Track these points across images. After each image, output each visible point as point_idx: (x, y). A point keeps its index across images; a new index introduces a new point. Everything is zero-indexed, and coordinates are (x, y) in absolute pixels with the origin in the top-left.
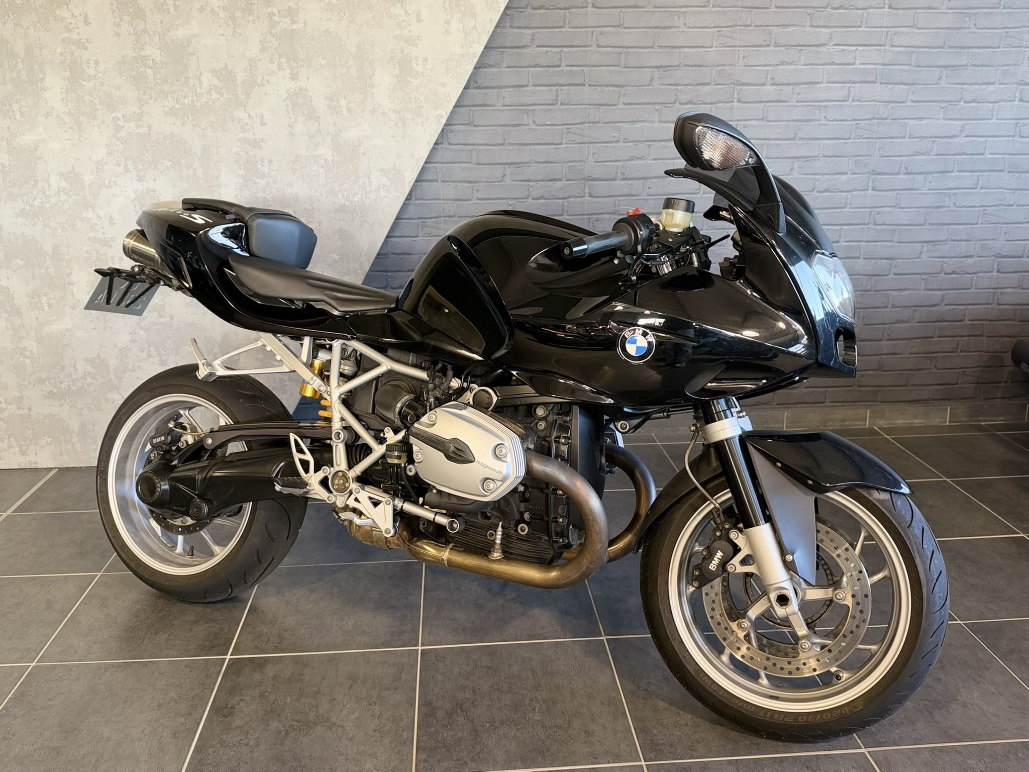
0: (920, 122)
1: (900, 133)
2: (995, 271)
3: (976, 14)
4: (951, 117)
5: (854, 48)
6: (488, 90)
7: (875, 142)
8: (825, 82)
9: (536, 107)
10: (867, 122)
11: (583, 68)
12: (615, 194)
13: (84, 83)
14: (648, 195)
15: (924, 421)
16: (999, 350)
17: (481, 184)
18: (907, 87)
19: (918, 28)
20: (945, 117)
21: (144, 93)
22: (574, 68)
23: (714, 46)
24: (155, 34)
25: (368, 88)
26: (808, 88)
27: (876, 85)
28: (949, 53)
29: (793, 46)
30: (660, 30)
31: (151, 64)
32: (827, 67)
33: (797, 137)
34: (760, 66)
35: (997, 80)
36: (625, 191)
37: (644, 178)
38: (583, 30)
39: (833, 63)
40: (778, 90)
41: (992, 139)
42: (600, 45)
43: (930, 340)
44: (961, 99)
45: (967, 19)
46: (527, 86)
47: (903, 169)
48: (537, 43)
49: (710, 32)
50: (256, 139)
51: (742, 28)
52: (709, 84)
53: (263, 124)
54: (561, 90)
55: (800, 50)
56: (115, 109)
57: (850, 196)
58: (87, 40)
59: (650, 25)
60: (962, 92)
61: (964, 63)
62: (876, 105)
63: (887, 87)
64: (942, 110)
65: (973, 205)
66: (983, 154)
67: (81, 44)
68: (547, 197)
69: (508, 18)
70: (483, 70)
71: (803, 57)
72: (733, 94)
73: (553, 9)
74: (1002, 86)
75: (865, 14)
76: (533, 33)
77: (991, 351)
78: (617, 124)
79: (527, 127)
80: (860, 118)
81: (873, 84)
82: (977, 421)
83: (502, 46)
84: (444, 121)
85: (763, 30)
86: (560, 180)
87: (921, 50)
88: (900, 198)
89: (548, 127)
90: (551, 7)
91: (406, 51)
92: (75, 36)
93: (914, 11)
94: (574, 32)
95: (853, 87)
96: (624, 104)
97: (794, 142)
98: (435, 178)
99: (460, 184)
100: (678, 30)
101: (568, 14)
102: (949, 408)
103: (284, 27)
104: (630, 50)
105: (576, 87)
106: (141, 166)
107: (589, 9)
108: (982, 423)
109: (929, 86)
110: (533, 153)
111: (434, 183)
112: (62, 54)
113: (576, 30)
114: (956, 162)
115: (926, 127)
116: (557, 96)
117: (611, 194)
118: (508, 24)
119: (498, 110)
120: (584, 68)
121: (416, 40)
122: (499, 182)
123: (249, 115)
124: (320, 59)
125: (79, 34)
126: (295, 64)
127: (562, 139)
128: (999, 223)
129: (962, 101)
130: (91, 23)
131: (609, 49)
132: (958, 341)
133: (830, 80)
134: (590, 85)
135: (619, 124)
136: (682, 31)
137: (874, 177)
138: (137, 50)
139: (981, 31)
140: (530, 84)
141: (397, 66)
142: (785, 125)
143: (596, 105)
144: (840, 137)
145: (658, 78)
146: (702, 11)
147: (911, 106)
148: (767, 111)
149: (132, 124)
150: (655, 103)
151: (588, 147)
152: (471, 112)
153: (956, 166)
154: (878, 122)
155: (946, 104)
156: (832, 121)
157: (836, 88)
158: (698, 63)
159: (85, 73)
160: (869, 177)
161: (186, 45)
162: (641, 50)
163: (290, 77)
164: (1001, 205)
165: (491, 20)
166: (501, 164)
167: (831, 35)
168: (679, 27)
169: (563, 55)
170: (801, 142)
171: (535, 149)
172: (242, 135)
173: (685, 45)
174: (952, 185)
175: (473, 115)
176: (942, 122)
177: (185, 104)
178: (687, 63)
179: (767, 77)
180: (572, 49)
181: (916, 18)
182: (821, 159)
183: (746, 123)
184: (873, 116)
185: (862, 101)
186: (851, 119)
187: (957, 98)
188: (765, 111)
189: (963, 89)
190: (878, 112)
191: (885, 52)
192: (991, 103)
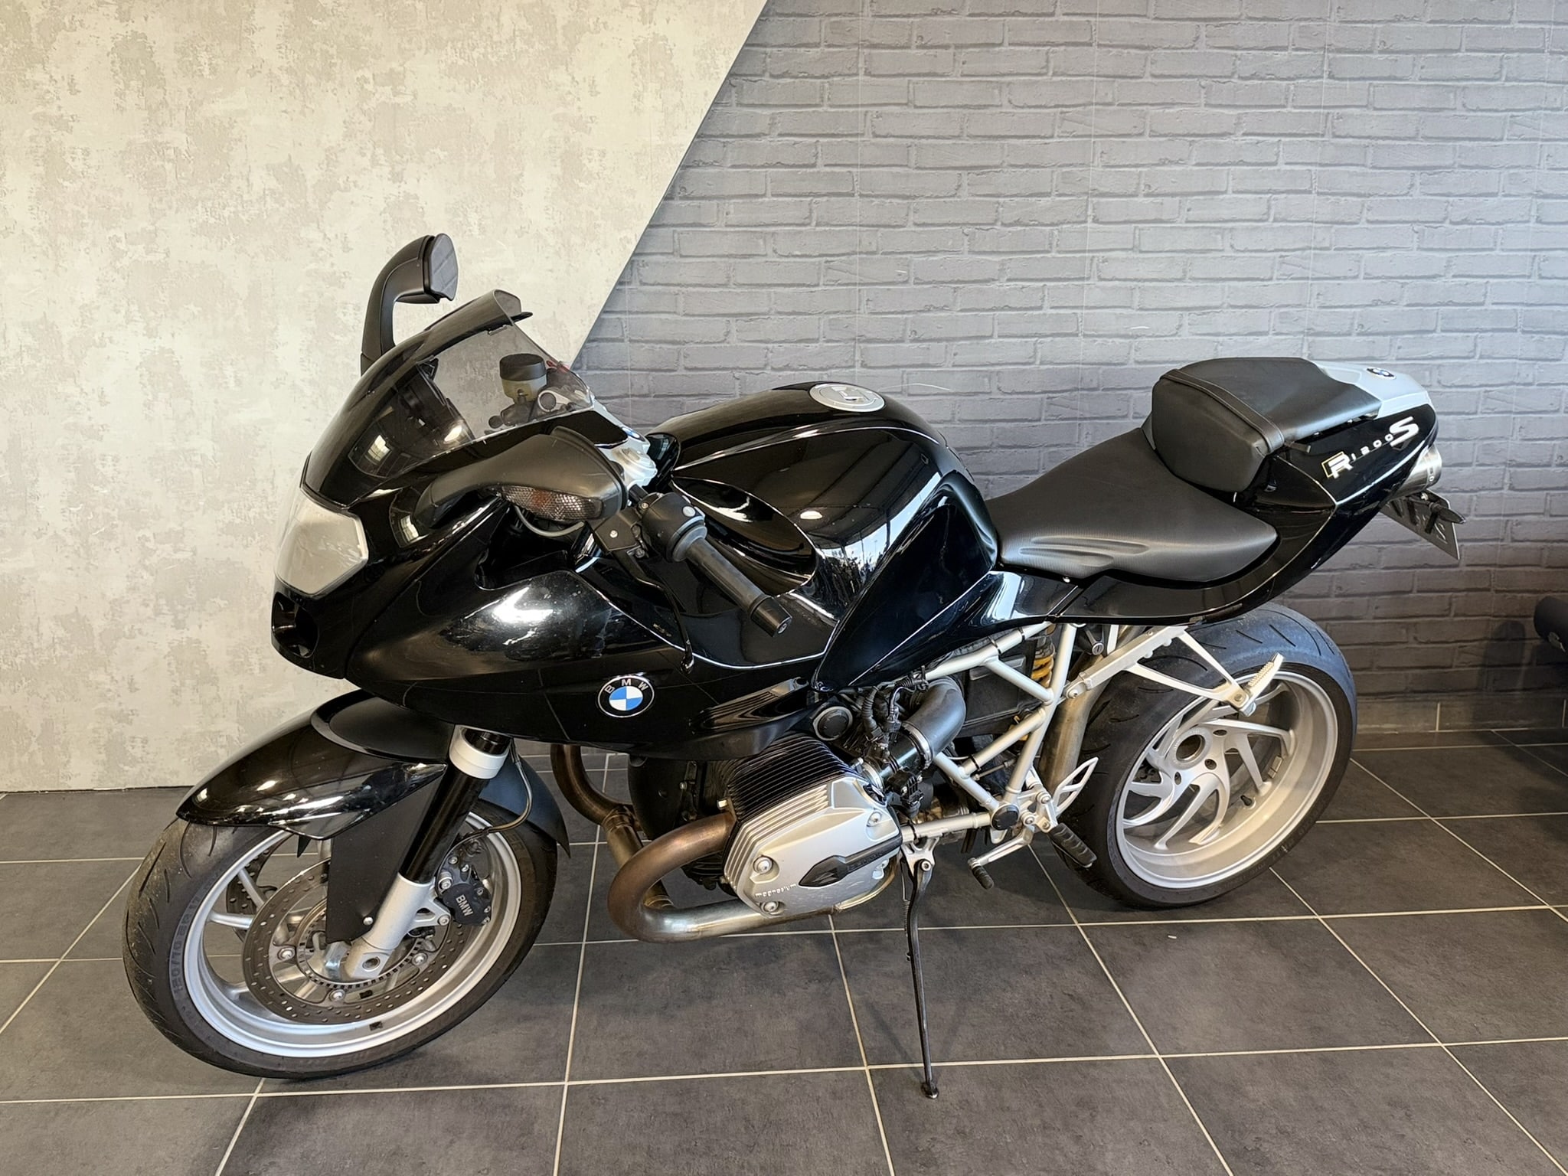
0: (1381, 255)
1: (1350, 270)
2: (1506, 487)
3: (1464, 88)
4: (1431, 246)
5: (1277, 139)
6: (703, 202)
7: (1311, 285)
8: (1230, 189)
9: (779, 228)
10: (1298, 253)
11: (850, 169)
12: (901, 363)
13: (66, 184)
14: (954, 366)
15: (1400, 726)
16: (1517, 614)
17: (693, 345)
18: (1360, 200)
19: (1375, 109)
20: (1421, 246)
21: (161, 200)
22: (837, 169)
23: (1056, 135)
24: (179, 110)
25: (513, 197)
26: (1204, 200)
27: (1311, 197)
28: (1424, 147)
29: (1179, 135)
30: (972, 111)
31: (173, 156)
32: (1233, 168)
33: (1188, 276)
34: (1127, 166)
35: (1501, 190)
36: (920, 360)
37: (947, 340)
38: (851, 110)
39: (1243, 163)
40: (1156, 203)
41: (1496, 280)
42: (878, 133)
43: (1406, 596)
44: (1445, 219)
45: (1452, 96)
46: (764, 195)
47: (1356, 326)
48: (780, 130)
49: (1049, 114)
50: (335, 273)
51: (1100, 107)
52: (1048, 194)
53: (347, 249)
54: (816, 203)
55: (1191, 141)
56: (114, 225)
58: (72, 117)
59: (956, 103)
60: (1446, 207)
61: (1449, 162)
62: (1311, 227)
63: (1328, 199)
64: (1416, 235)
65: (1469, 384)
66: (1482, 304)
67: (62, 124)
68: (795, 367)
69: (734, 90)
70: (697, 170)
71: (1195, 153)
72: (1086, 210)
73: (804, 77)
74: (1508, 199)
75: (1292, 88)
76: (773, 114)
77: (1504, 614)
78: (904, 256)
79: (764, 259)
80: (1286, 248)
81: (1306, 195)
82: (1484, 726)
83: (725, 133)
84: (632, 248)
85: (1132, 111)
86: (816, 340)
87: (1381, 142)
89: (798, 260)
90: (801, 75)
91: (572, 140)
92: (53, 111)
93: (1368, 82)
94: (838, 112)
95: (1275, 199)
96: (916, 224)
97: (1183, 284)
98: (619, 336)
99: (658, 346)
100: (999, 110)
101: (827, 85)
102: (1439, 705)
103: (383, 98)
104: (923, 141)
105: (840, 199)
106: (152, 314)
107: (860, 78)
108: (1493, 730)
109: (1395, 198)
110: (773, 300)
111: (617, 344)
112: (32, 139)
113: (841, 110)
114: (1440, 316)
115: (1391, 261)
116: (811, 211)
117: (895, 363)
118: (734, 99)
119: (719, 232)
120: (854, 170)
121: (588, 122)
122: (719, 342)
123: (325, 235)
124: (437, 151)
125: (60, 108)
126: (398, 157)
127: (819, 279)
128: (1510, 412)
129: (1448, 221)
130: (79, 92)
131: (891, 140)
132: (1451, 597)
133: (1240, 188)
134: (861, 195)
135: (908, 256)
136: (1006, 113)
137: (1310, 339)
138: (150, 133)
139: (1472, 114)
140: (769, 193)
141: (558, 162)
142: (1168, 257)
143: (873, 226)
144: (1256, 276)
145: (968, 184)
146: (1036, 82)
147: (1367, 229)
148: (1139, 235)
149: (140, 248)
150: (964, 224)
151: (860, 290)
152: (676, 235)
153: (1440, 322)
154: (1315, 254)
155: (1422, 226)
156: (1243, 251)
157: (1248, 200)
158: (1031, 163)
159: (68, 167)
160: (1302, 340)
161: (227, 126)
162: (941, 142)
163: (390, 176)
164: (1513, 383)
165: (706, 94)
166: (724, 315)
167: (1239, 118)
168: (1001, 106)
169: (819, 148)
170: (1194, 284)
171: (775, 293)
172: (313, 266)
173: (1008, 133)
174: (1433, 352)
175: (679, 239)
176: (1415, 254)
177: (224, 218)
178: (1013, 163)
179: (1138, 184)
180: (834, 139)
181: (1371, 93)
182: (1225, 311)
183: (1107, 255)
184: (1306, 244)
185: (1289, 221)
186: (1272, 249)
187: (1440, 217)
188: (1137, 236)
189: (1448, 202)
190: (1315, 237)
191: (1325, 145)
192: (1493, 224)
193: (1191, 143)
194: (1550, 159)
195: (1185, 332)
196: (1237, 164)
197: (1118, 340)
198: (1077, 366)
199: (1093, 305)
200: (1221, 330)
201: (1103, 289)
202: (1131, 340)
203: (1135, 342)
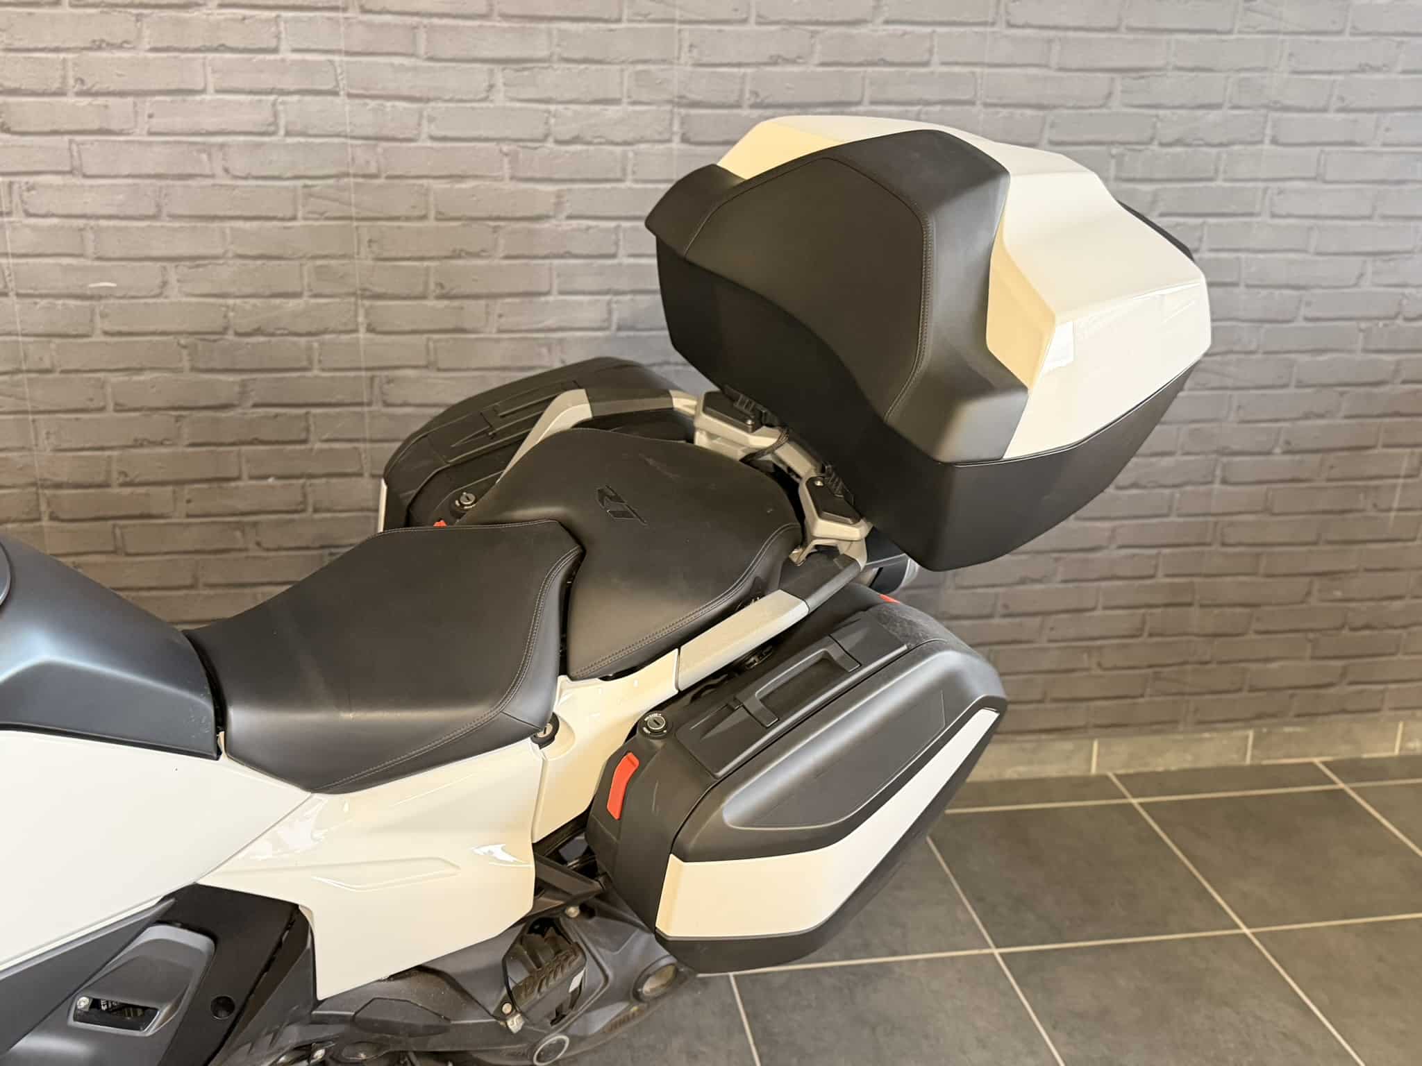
0: (458, 186)
1: (414, 207)
4: (529, 174)
5: (273, 14)
7: (357, 228)
10: (331, 182)
18: (415, 106)
20: (516, 174)
26: (172, 102)
27: (337, 100)
28: (504, 30)
32: (210, 56)
33: (165, 211)
35: (626, 95)
39: (222, 48)
40: (98, 106)
44: (547, 136)
47: (432, 286)
57: (316, 345)
60: (547, 118)
61: (543, 53)
62: (346, 144)
63: (366, 104)
64: (506, 160)
71: (146, 32)
74: (638, 108)
80: (310, 173)
81: (330, 98)
87: (436, 21)
88: (436, 349)
95: (283, 103)
97: (158, 224)
109: (468, 105)
114: (555, 273)
115: (473, 196)
129: (551, 139)
133: (225, 85)
137: (367, 303)
142: (129, 185)
144: (271, 214)
147: (431, 148)
148: (79, 152)
153: (556, 282)
154: (357, 184)
155: (513, 147)
156: (246, 178)
157: (240, 104)
160: (356, 304)
170: (177, 224)
174: (551, 322)
176: (509, 186)
179: (64, 77)
182: (231, 262)
183: (32, 179)
184: (343, 169)
185: (310, 136)
186: (289, 174)
187: (539, 132)
188: (75, 154)
189: (549, 112)
190: (353, 159)
191: (350, 25)
192: (617, 144)
193: (139, 18)
194: (695, 51)
195: (175, 295)
196: (216, 50)
197: (72, 303)
198: (14, 338)
199: (23, 251)
200: (233, 290)
201: (34, 228)
202: (94, 303)
203: (99, 306)
